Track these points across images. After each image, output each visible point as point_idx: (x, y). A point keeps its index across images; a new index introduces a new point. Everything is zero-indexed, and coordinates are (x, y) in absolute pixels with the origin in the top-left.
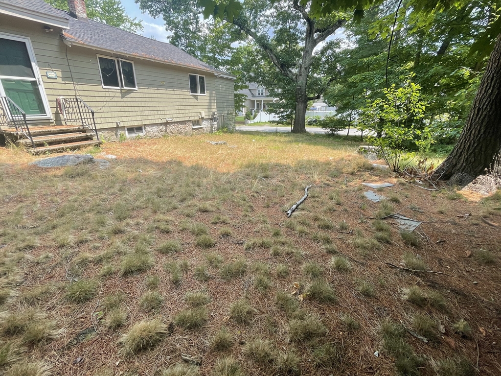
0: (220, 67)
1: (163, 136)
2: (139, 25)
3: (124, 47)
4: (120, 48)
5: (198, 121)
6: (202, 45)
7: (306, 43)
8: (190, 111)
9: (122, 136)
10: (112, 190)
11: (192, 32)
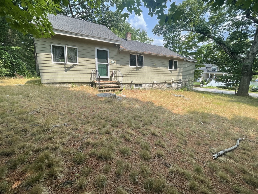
0: (188, 56)
1: (150, 89)
2: (153, 40)
3: (141, 50)
4: (139, 50)
5: (170, 83)
6: (180, 46)
7: (255, 38)
8: (167, 78)
9: (132, 87)
10: (116, 111)
11: (176, 41)
